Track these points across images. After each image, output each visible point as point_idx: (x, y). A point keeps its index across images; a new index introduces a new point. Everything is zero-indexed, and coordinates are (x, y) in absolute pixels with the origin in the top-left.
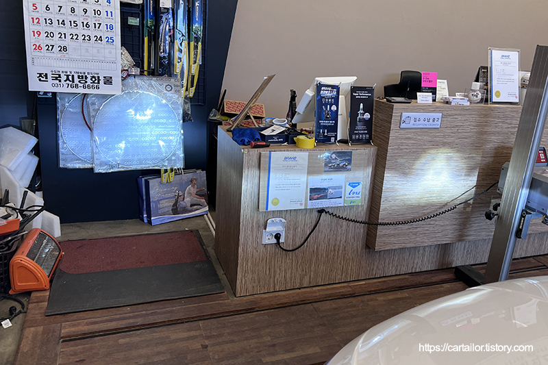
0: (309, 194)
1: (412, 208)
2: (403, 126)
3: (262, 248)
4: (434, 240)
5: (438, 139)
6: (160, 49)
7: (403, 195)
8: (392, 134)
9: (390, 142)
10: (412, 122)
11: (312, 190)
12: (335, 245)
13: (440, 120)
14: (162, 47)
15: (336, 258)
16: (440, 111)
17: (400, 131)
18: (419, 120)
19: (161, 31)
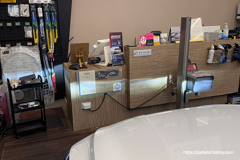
1: (144, 90)
2: (134, 56)
3: (82, 111)
4: (156, 103)
5: (151, 60)
6: (41, 34)
7: (139, 85)
8: (130, 60)
9: (130, 63)
10: (138, 54)
12: (113, 108)
13: (151, 52)
14: (42, 33)
15: (115, 113)
16: (150, 49)
17: (134, 58)
18: (141, 52)
19: (40, 26)
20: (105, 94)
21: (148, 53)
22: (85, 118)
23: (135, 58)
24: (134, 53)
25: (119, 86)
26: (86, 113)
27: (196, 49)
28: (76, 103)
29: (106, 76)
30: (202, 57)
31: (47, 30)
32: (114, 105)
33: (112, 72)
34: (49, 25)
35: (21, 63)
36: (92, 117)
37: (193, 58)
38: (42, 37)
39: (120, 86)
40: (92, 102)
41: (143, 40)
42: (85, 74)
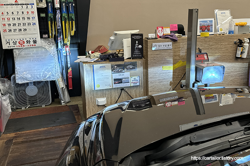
0: (113, 81)
1: (164, 86)
3: (97, 107)
5: (172, 54)
7: (158, 80)
8: (149, 53)
9: (148, 56)
10: (158, 47)
11: (115, 80)
13: (171, 45)
14: (58, 25)
16: (171, 42)
17: (152, 52)
18: (161, 46)
19: (57, 18)
20: (122, 89)
21: (168, 46)
23: (154, 52)
24: (153, 46)
27: (221, 43)
28: (90, 98)
29: (123, 70)
30: (228, 52)
31: (63, 22)
33: (130, 65)
34: (66, 17)
35: (36, 56)
37: (218, 52)
38: (58, 29)
39: (137, 80)
40: (108, 98)
41: (160, 32)
42: (100, 67)
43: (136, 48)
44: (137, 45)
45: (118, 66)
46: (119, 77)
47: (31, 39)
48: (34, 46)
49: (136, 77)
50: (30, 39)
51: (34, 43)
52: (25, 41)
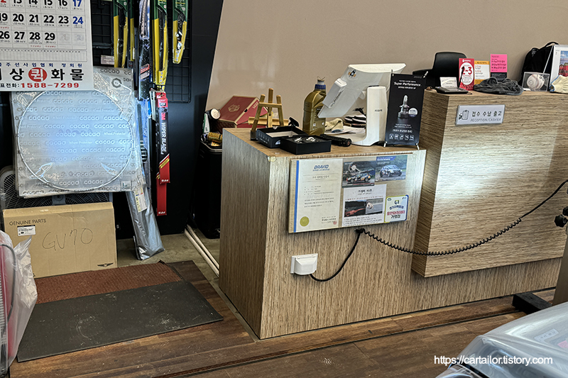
0: (344, 209)
1: (468, 223)
2: (459, 122)
7: (457, 208)
8: (447, 133)
9: (444, 143)
10: (470, 117)
11: (349, 205)
13: (502, 114)
14: (143, 29)
16: (502, 103)
17: (456, 128)
19: (141, 8)
20: (360, 231)
21: (495, 115)
22: (297, 302)
23: (458, 128)
24: (459, 114)
25: (400, 207)
26: (301, 286)
28: (276, 255)
29: (372, 177)
31: (156, 22)
32: (377, 264)
33: (390, 164)
34: (165, 7)
36: (315, 298)
39: (403, 207)
40: (322, 254)
41: (466, 73)
42: (316, 167)
43: (402, 115)
44: (406, 106)
45: (361, 165)
46: (359, 196)
47: (68, 65)
48: (73, 88)
49: (400, 198)
50: (64, 65)
51: (73, 79)
52: (49, 70)
